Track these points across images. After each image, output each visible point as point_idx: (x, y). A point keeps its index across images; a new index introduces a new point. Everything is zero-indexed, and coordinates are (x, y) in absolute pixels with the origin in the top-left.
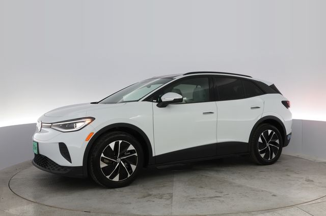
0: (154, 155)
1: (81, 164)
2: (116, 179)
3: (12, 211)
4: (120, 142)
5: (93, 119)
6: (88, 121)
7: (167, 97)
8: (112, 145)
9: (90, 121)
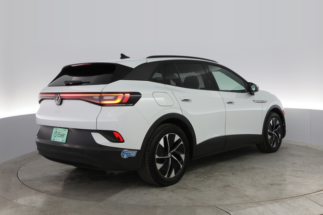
3: (21, 201)
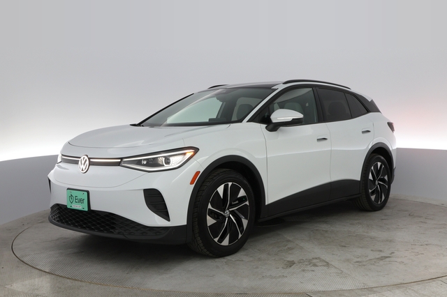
0: (266, 204)
1: (184, 223)
2: (226, 242)
4: (230, 184)
5: (196, 150)
6: (189, 153)
7: (279, 116)
8: (221, 190)
9: (192, 153)
